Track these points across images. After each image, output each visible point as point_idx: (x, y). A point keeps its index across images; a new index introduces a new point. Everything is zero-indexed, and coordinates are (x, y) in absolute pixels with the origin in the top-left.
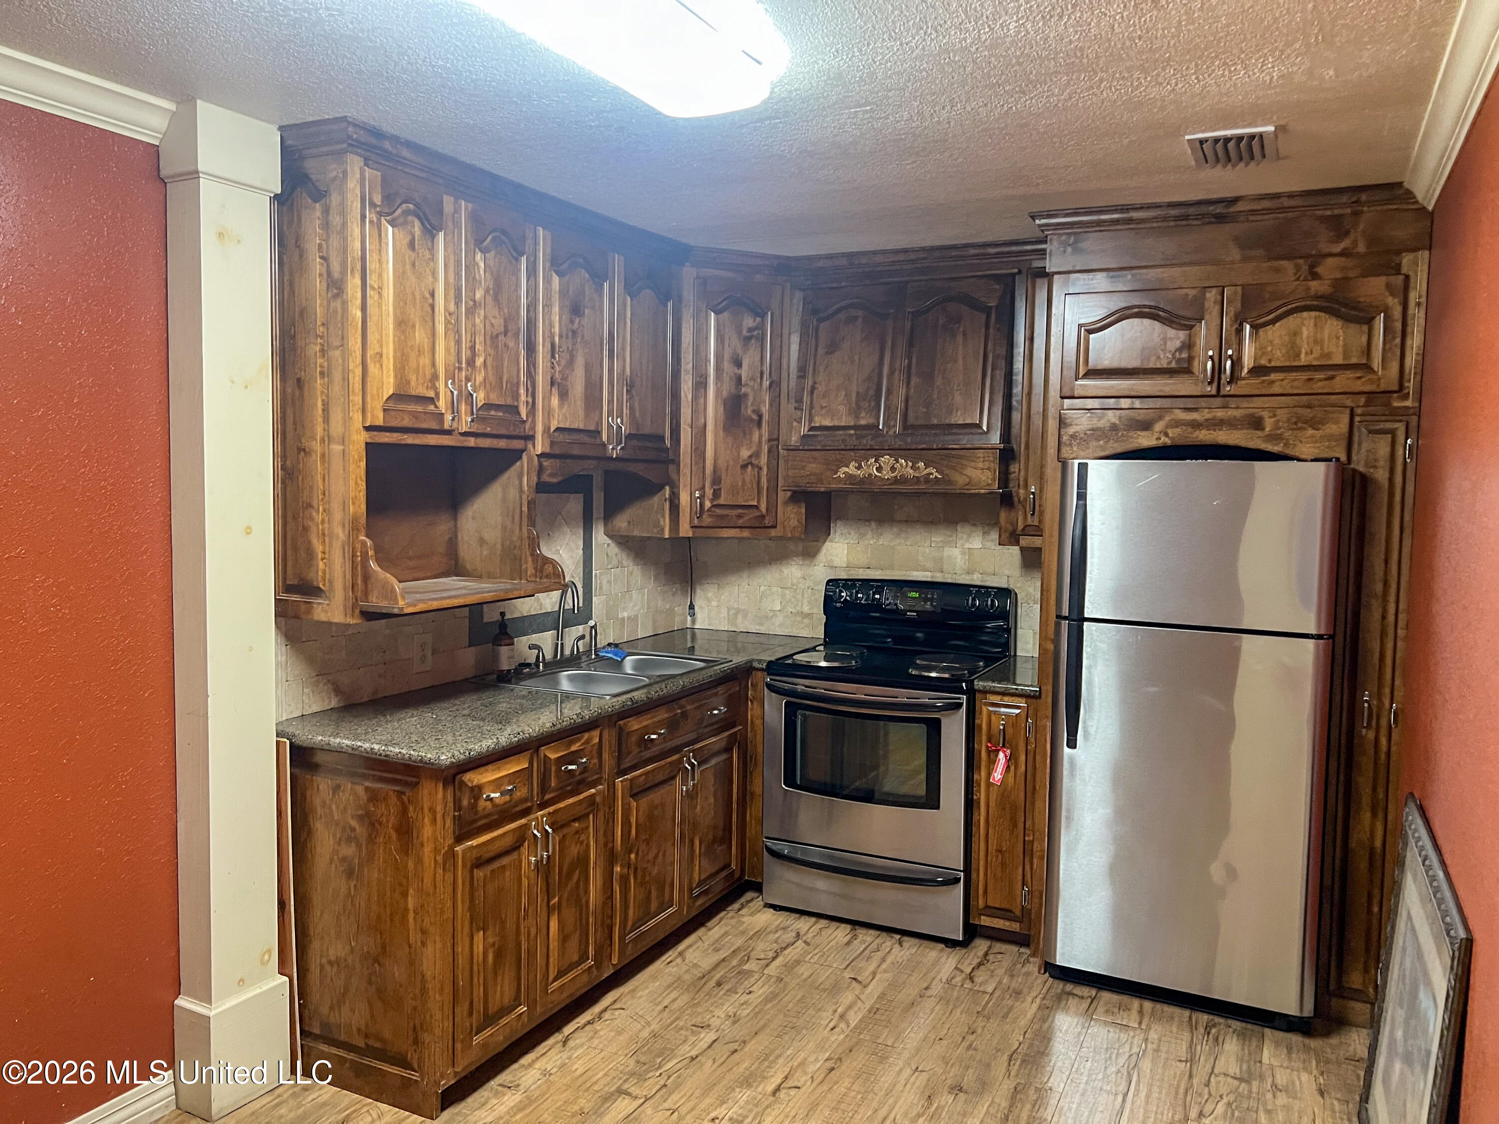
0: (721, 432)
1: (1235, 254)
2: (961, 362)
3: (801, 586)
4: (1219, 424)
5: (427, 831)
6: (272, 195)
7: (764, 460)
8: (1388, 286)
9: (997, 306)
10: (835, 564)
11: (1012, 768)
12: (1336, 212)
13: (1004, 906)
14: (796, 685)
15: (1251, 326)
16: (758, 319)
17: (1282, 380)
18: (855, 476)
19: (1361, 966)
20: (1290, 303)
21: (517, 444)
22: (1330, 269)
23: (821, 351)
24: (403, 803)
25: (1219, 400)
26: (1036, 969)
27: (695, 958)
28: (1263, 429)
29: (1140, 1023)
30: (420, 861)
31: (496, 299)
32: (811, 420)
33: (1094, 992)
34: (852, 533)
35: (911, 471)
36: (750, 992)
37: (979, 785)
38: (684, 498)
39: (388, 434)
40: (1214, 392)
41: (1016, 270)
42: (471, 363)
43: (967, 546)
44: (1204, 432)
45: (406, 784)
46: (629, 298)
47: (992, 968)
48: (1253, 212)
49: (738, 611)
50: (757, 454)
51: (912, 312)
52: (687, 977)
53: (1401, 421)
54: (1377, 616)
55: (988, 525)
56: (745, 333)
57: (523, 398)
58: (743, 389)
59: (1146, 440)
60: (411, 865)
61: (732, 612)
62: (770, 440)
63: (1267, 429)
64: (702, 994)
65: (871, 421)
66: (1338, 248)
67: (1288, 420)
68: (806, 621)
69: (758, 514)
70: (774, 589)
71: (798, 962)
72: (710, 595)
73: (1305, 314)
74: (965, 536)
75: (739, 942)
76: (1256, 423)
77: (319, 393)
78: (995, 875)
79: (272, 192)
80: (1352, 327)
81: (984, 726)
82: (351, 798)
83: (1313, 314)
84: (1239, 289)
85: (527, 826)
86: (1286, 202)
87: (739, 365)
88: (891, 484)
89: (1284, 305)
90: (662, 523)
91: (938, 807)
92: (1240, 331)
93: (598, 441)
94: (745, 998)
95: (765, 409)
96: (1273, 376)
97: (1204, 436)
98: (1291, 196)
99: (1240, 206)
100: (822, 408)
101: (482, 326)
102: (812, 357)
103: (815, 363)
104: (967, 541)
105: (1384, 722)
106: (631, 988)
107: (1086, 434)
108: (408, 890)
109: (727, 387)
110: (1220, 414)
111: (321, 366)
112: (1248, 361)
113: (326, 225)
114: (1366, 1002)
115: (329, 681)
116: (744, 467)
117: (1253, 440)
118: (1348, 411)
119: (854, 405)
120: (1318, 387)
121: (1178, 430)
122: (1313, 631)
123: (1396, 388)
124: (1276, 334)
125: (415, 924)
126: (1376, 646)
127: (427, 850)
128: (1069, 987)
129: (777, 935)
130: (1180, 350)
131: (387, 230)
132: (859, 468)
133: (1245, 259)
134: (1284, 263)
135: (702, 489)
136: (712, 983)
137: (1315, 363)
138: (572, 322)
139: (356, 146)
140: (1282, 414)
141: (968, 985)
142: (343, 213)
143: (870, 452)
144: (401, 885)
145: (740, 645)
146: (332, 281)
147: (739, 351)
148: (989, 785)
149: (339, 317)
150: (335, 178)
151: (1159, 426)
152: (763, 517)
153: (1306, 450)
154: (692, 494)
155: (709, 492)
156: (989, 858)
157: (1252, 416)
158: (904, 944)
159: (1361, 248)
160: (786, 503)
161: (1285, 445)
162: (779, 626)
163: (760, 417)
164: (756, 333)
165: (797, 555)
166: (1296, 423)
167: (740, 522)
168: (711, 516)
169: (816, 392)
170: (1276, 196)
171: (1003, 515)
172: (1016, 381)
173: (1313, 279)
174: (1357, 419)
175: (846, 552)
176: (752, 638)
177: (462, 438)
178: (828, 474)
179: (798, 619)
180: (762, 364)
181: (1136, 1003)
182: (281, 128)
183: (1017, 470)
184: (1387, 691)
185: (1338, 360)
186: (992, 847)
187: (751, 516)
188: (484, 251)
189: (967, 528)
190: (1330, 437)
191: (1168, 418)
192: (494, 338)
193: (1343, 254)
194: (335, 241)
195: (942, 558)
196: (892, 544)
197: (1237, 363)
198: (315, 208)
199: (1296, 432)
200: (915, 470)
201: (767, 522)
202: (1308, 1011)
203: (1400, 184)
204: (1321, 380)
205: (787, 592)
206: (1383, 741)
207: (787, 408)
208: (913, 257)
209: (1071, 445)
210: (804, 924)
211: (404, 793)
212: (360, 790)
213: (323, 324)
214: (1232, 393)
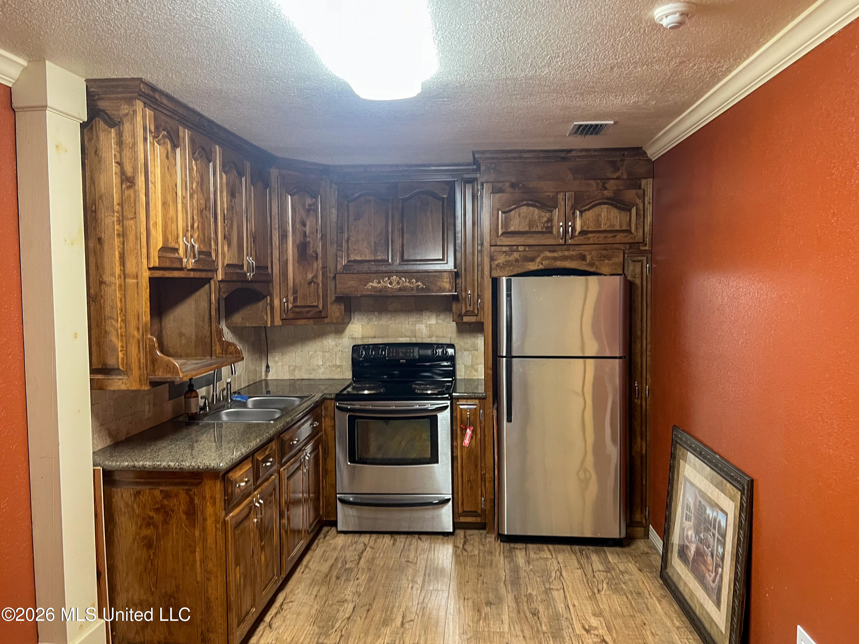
0: (296, 264)
1: (570, 176)
2: (430, 226)
3: (335, 350)
4: (565, 258)
5: (209, 510)
6: (82, 122)
7: (320, 278)
8: (637, 194)
9: (447, 197)
10: (355, 336)
11: (474, 437)
12: (614, 159)
13: (473, 510)
14: (354, 405)
15: (580, 212)
16: (314, 200)
17: (594, 237)
18: (377, 287)
19: (639, 510)
20: (596, 201)
21: (209, 275)
22: (612, 185)
23: (351, 218)
24: (190, 496)
25: (565, 247)
26: (494, 540)
27: (316, 567)
28: (586, 260)
29: (552, 556)
30: (204, 529)
31: (202, 189)
32: (348, 256)
33: (524, 545)
34: (364, 319)
35: (408, 284)
36: (358, 579)
37: (457, 448)
38: (277, 302)
39: (158, 271)
40: (563, 243)
41: (456, 179)
42: (192, 227)
43: (428, 323)
44: (559, 262)
45: (192, 484)
46: (252, 187)
47: (472, 543)
48: (578, 157)
49: (295, 367)
50: (315, 276)
51: (402, 199)
52: (318, 578)
53: (644, 256)
54: (639, 346)
55: (439, 311)
56: (307, 207)
57: (213, 247)
58: (308, 239)
59: (532, 266)
60: (197, 533)
61: (292, 368)
62: (323, 268)
63: (588, 261)
64: (332, 585)
65: (384, 257)
66: (615, 176)
67: (597, 256)
68: (339, 370)
69: (318, 310)
70: (318, 353)
71: (373, 559)
72: (277, 359)
73: (602, 206)
74: (427, 318)
75: (335, 554)
76: (583, 258)
77: (116, 247)
78: (467, 494)
79: (81, 120)
80: (623, 213)
81: (458, 417)
82: (149, 498)
83: (606, 206)
84: (573, 193)
85: (252, 502)
86: (593, 153)
87: (304, 225)
88: (397, 291)
89: (593, 201)
90: (265, 318)
91: (438, 463)
92: (574, 213)
93: (242, 271)
94: (356, 582)
95: (319, 250)
96: (590, 235)
97: (559, 264)
98: (595, 150)
99: (573, 154)
100: (355, 250)
101: (196, 204)
102: (346, 222)
103: (348, 225)
104: (428, 320)
105: (644, 395)
106: (289, 590)
107: (503, 264)
108: (195, 549)
109: (299, 238)
110: (566, 253)
111: (117, 230)
112: (578, 228)
113: (120, 143)
114: (642, 527)
115: (106, 428)
116: (310, 283)
117: (583, 267)
118: (622, 252)
119: (373, 249)
120: (610, 240)
121: (547, 262)
122: (618, 355)
123: (642, 241)
124: (589, 214)
125: (201, 569)
126: (639, 360)
127: (210, 522)
128: (512, 545)
129: (354, 547)
130: (547, 222)
131: (157, 147)
132: (379, 283)
133: (575, 179)
134: (592, 182)
135: (287, 297)
136: (334, 578)
137: (608, 229)
138: (231, 201)
139: (142, 95)
140: (594, 253)
141: (465, 553)
142: (134, 136)
143: (385, 274)
144: (190, 546)
145: (297, 387)
146: (126, 177)
147: (304, 217)
148: (462, 447)
149: (132, 200)
150: (127, 115)
151: (538, 260)
152: (320, 312)
153: (605, 270)
154: (281, 300)
155: (291, 298)
156: (464, 486)
157: (581, 254)
158: (423, 539)
159: (625, 177)
160: (332, 304)
161: (596, 268)
162: (322, 374)
163: (317, 255)
164: (313, 207)
165: (331, 332)
166: (600, 258)
167: (309, 315)
168: (292, 312)
169: (350, 241)
170: (589, 150)
171: (454, 306)
172: (458, 236)
173: (604, 190)
174: (626, 255)
175: (361, 329)
176: (304, 383)
177: (188, 272)
178: (361, 287)
179: (334, 369)
180: (317, 225)
181: (545, 547)
182: (87, 81)
183: (460, 282)
184: (644, 380)
185: (618, 228)
186: (465, 479)
187: (314, 312)
188: (196, 160)
189: (428, 313)
190: (615, 264)
191: (542, 255)
192: (202, 211)
193: (618, 178)
194: (127, 153)
195: (415, 330)
196: (388, 323)
197: (574, 229)
198: (111, 131)
199: (601, 262)
200: (410, 284)
201: (323, 315)
202: (623, 535)
203: (642, 148)
204: (610, 237)
205: (326, 354)
206: (644, 404)
207: (331, 250)
208: (401, 169)
209: (496, 269)
210: (365, 538)
211: (190, 490)
212: (157, 493)
213: (118, 204)
214: (572, 243)
